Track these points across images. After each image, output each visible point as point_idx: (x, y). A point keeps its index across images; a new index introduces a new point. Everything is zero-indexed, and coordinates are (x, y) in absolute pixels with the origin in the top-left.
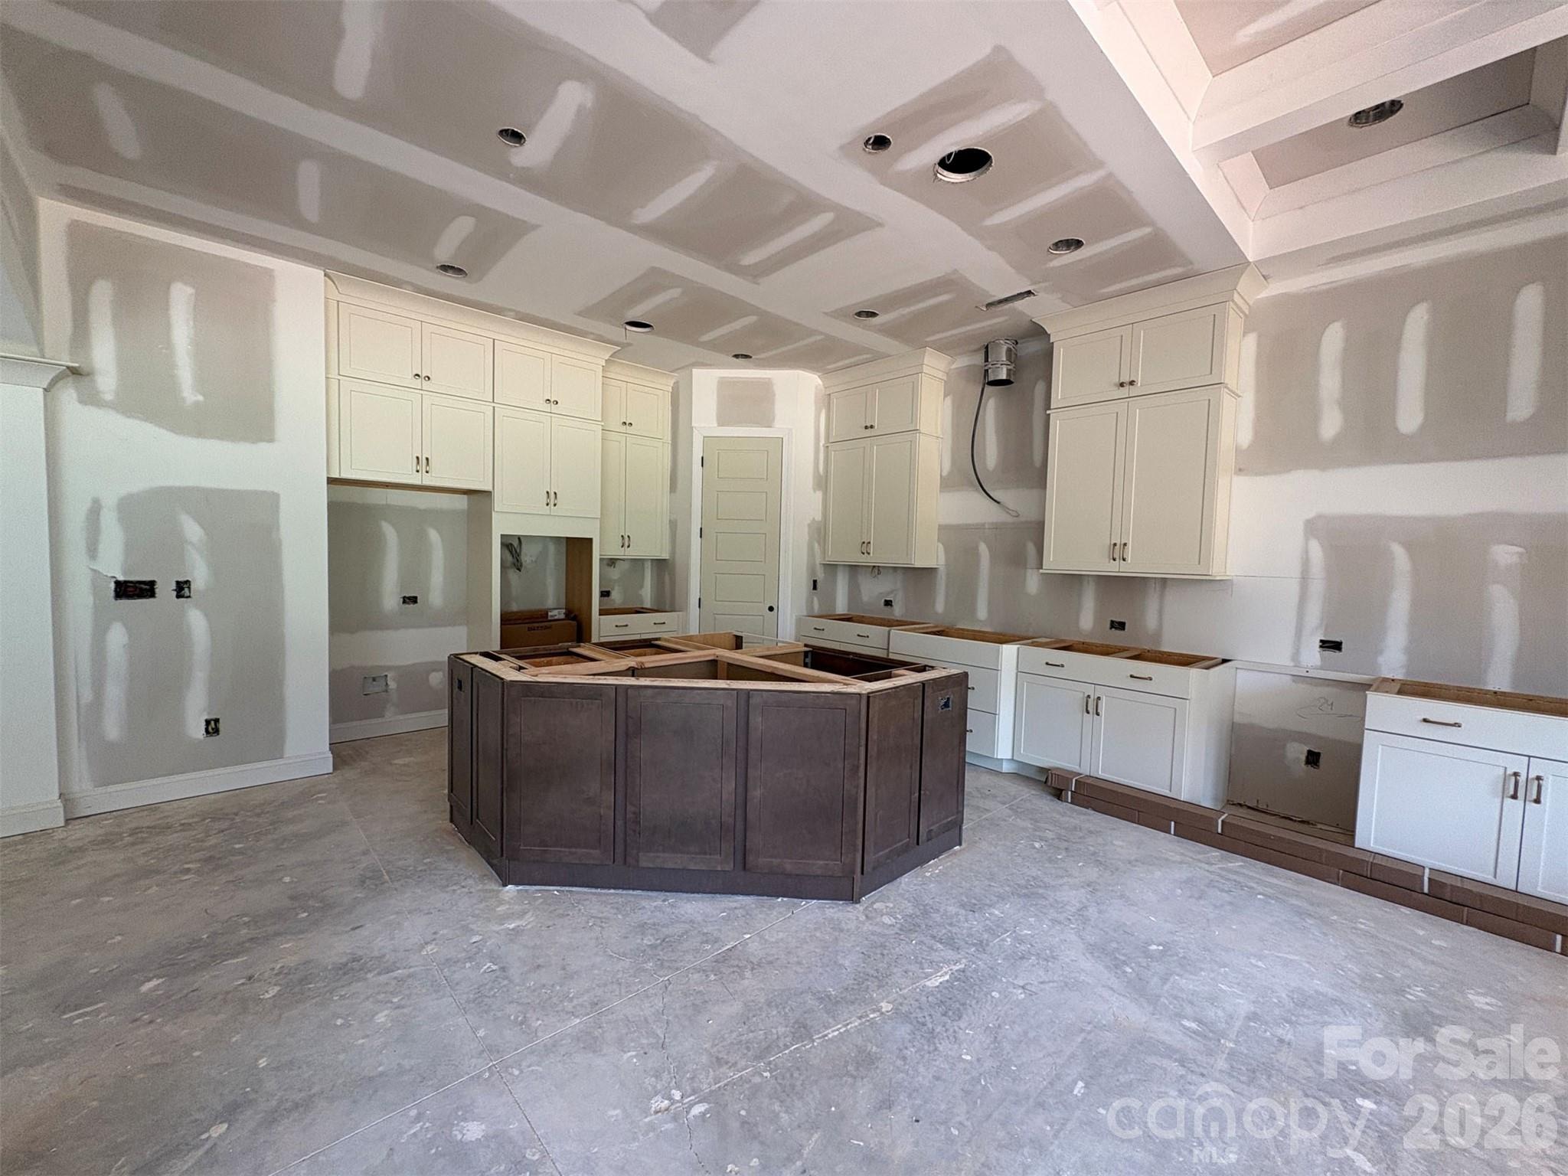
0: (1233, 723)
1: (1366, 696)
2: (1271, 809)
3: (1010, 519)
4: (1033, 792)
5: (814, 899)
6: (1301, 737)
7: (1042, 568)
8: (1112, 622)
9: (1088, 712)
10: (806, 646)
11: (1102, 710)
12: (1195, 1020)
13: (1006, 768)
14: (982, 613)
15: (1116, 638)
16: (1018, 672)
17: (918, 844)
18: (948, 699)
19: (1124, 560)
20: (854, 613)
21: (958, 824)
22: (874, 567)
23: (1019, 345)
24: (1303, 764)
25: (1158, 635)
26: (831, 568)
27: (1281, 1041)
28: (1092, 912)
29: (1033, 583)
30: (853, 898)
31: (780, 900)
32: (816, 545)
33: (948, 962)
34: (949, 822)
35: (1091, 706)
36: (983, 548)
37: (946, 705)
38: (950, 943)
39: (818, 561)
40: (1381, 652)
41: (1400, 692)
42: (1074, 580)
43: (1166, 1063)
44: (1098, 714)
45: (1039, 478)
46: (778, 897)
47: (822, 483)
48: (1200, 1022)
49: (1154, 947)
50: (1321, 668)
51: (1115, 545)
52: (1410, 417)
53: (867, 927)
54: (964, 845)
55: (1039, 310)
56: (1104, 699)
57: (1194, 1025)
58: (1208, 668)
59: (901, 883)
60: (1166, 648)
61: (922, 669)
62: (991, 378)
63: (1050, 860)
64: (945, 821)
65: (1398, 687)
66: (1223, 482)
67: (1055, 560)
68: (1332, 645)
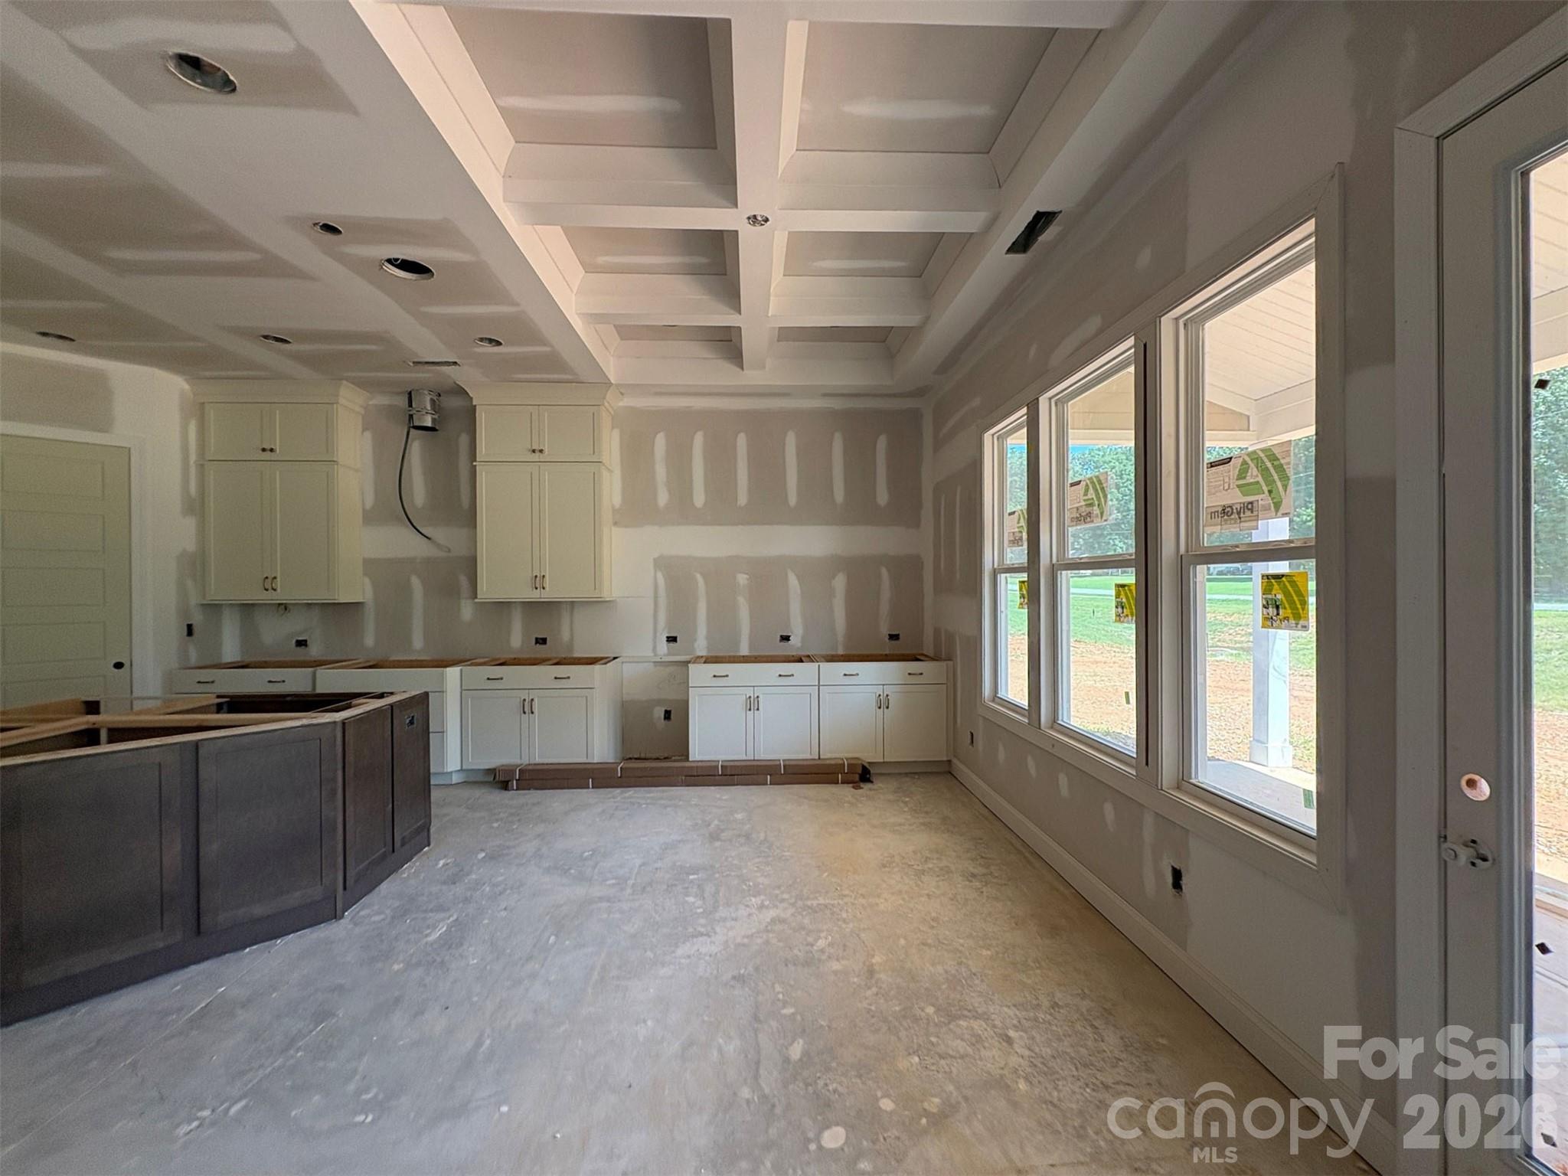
0: (623, 701)
1: (688, 667)
2: (648, 755)
3: (442, 554)
4: (483, 791)
5: (290, 934)
6: (659, 702)
7: (476, 598)
8: (537, 639)
9: (524, 713)
10: (218, 697)
11: (536, 709)
12: (613, 879)
13: (455, 779)
14: (418, 642)
15: (541, 651)
16: (462, 690)
17: (393, 851)
18: (413, 717)
19: (544, 588)
20: (248, 659)
21: (426, 828)
22: (280, 604)
23: (441, 398)
24: (663, 720)
25: (570, 646)
26: (213, 609)
27: (657, 869)
28: (544, 850)
29: (467, 611)
30: (336, 916)
31: (248, 950)
32: (190, 583)
33: (443, 920)
34: (419, 827)
35: (527, 708)
36: (415, 582)
37: (411, 722)
38: (441, 908)
39: (194, 600)
40: (695, 640)
41: (705, 662)
42: (503, 607)
43: (600, 905)
44: (532, 713)
45: (470, 518)
46: (246, 948)
47: (195, 507)
48: (616, 878)
49: (587, 854)
50: (669, 654)
51: (536, 577)
52: (699, 499)
53: (357, 930)
54: (432, 845)
55: (461, 375)
56: (536, 700)
57: (614, 881)
58: (606, 663)
59: (380, 891)
60: (576, 655)
61: (381, 696)
62: (417, 424)
63: (508, 831)
64: (415, 827)
65: (704, 659)
66: (606, 530)
67: (487, 590)
68: (672, 639)
